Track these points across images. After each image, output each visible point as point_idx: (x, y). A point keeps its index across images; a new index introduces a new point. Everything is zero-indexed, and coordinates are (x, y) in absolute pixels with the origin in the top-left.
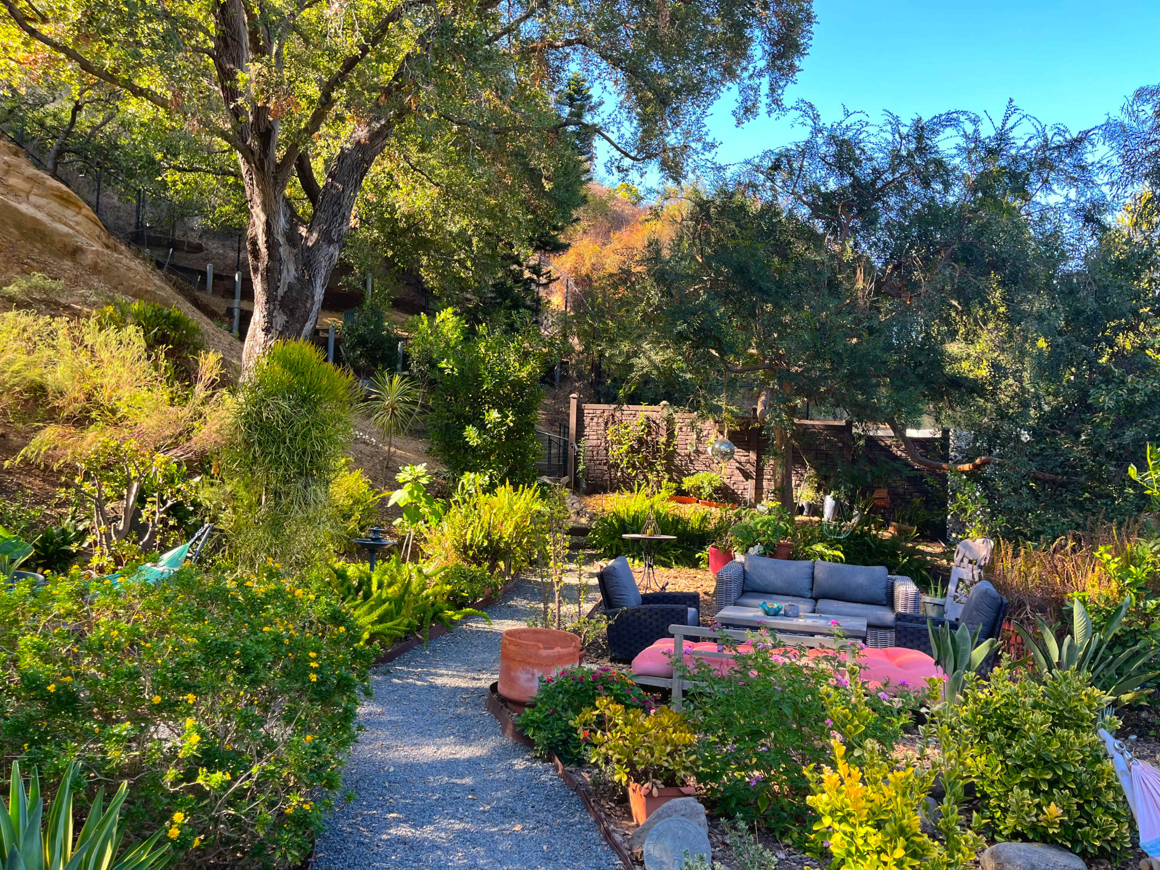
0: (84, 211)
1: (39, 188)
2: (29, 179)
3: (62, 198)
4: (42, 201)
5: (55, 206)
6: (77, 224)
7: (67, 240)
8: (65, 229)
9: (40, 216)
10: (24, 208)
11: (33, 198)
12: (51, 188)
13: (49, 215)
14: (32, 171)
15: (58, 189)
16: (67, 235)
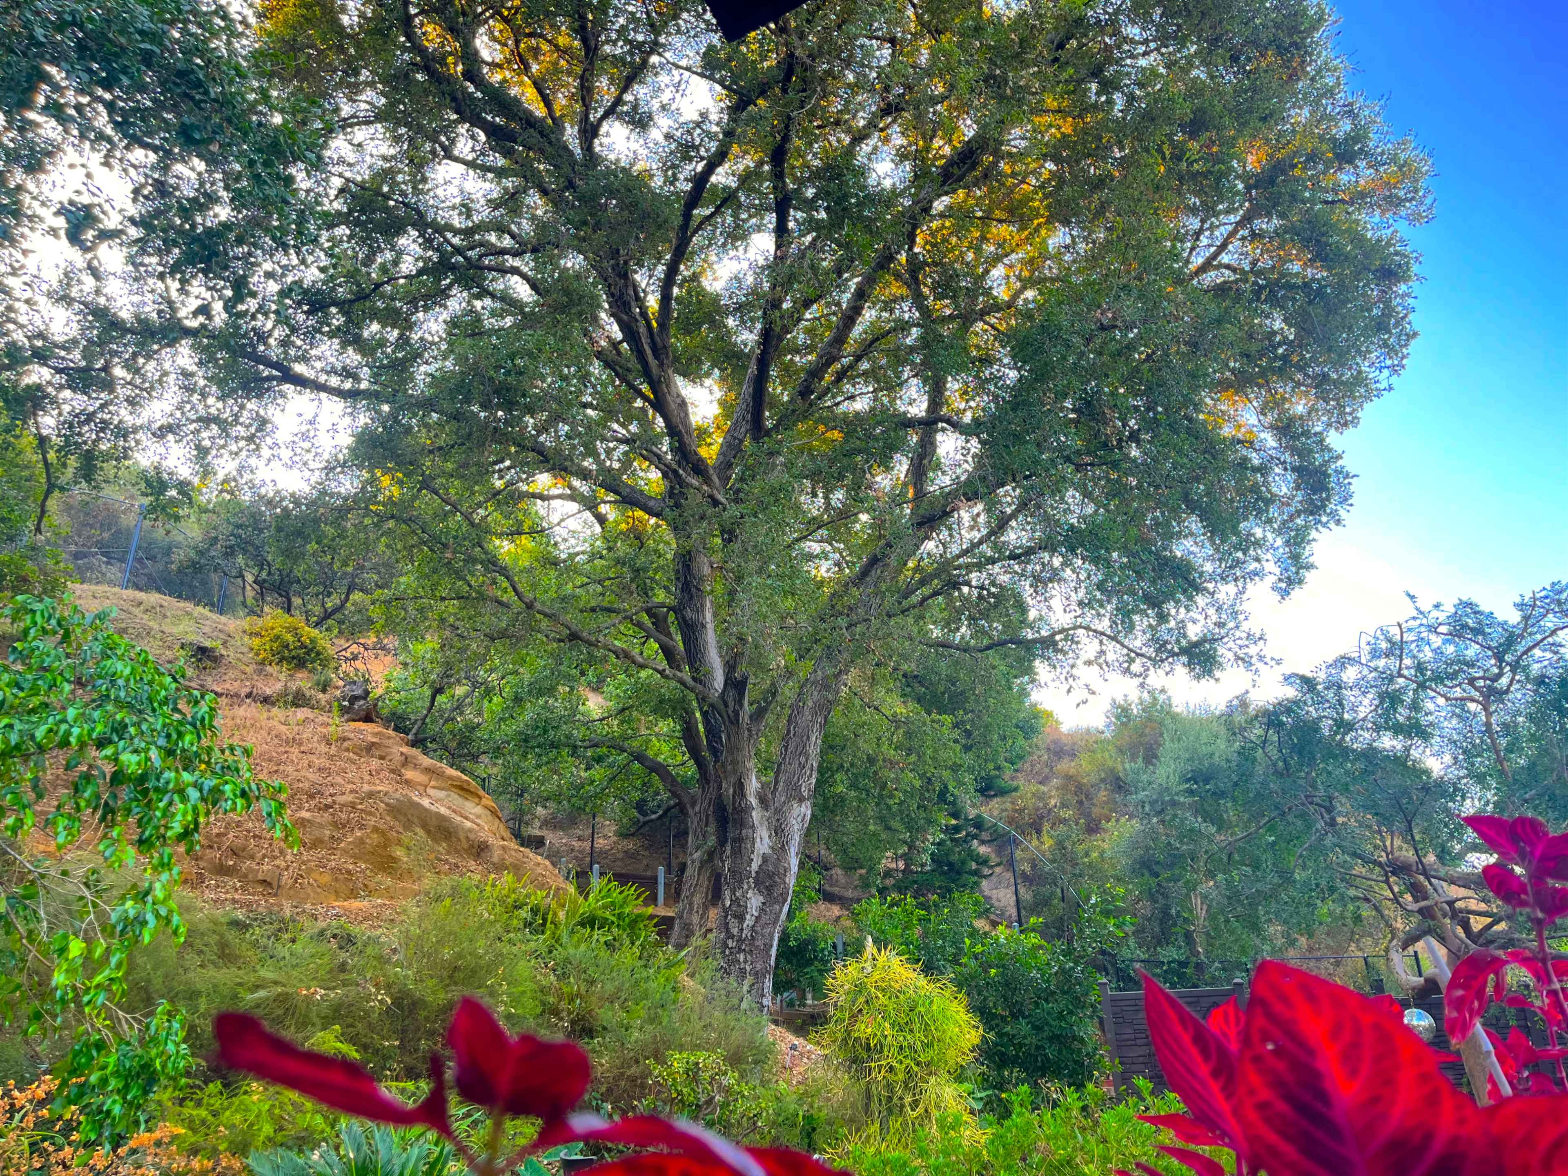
0: (484, 801)
1: (437, 780)
2: (428, 770)
3: (462, 788)
4: (442, 794)
5: (455, 799)
6: (479, 817)
7: (472, 836)
8: (468, 824)
9: (443, 810)
10: (425, 802)
11: (430, 791)
12: (450, 778)
13: (449, 808)
14: (426, 761)
15: (459, 779)
16: (470, 830)
